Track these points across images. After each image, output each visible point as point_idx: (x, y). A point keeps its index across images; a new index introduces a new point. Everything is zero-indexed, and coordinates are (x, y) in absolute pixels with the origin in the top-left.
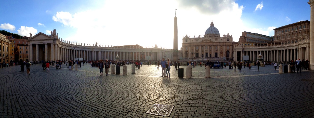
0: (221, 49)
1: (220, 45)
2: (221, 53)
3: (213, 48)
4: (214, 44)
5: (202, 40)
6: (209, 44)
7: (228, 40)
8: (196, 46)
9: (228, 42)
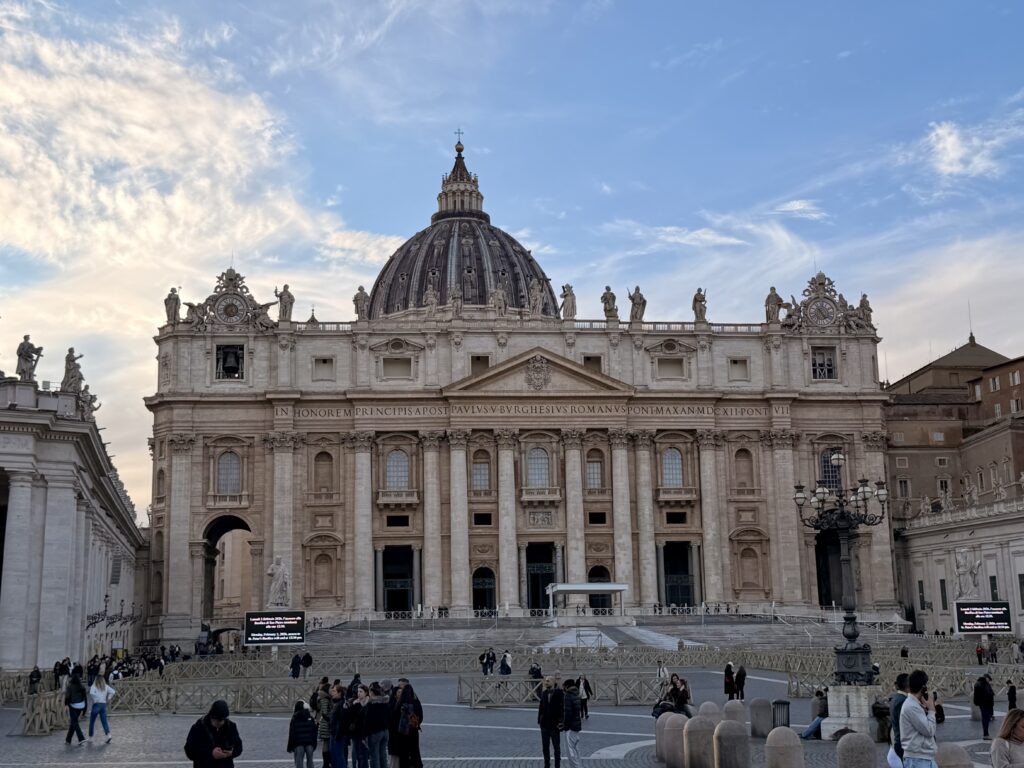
0: (744, 496)
1: (719, 440)
2: (749, 543)
3: (634, 475)
4: (650, 420)
5: (479, 361)
6: (577, 418)
7: (825, 369)
8: (377, 441)
9: (826, 387)
